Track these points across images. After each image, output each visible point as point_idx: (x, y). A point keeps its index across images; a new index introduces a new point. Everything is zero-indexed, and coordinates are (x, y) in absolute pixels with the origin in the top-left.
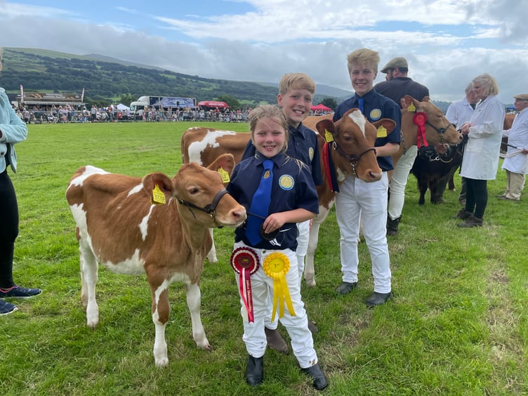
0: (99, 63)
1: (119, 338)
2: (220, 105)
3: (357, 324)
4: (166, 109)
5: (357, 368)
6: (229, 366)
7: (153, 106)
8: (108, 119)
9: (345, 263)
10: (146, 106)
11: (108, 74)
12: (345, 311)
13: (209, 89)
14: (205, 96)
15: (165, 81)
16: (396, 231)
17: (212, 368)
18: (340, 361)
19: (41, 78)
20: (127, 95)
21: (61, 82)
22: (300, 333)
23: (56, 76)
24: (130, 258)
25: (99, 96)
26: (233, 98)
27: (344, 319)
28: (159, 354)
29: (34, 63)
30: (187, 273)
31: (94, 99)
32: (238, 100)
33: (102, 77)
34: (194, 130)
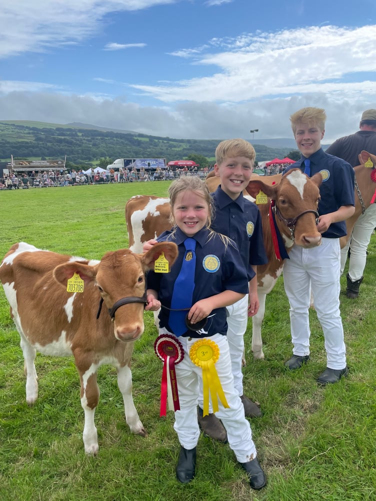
0: (80, 131)
1: (53, 418)
2: (188, 163)
3: (306, 406)
4: (138, 170)
5: (301, 463)
6: (160, 456)
7: (127, 167)
8: (86, 182)
9: (296, 335)
10: (121, 169)
11: (88, 140)
12: (293, 390)
13: (180, 149)
14: (175, 155)
15: (139, 143)
16: (356, 293)
17: (140, 458)
18: (281, 454)
19: (30, 147)
20: (105, 158)
21: (48, 150)
22: (236, 426)
23: (43, 144)
24: (57, 340)
25: (81, 161)
26: (202, 157)
27: (292, 399)
28: (89, 440)
29: (24, 133)
30: (116, 357)
31: (75, 163)
32: (207, 158)
33: (83, 143)
34: (137, 198)
